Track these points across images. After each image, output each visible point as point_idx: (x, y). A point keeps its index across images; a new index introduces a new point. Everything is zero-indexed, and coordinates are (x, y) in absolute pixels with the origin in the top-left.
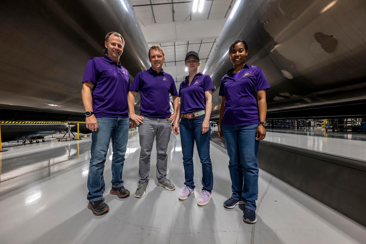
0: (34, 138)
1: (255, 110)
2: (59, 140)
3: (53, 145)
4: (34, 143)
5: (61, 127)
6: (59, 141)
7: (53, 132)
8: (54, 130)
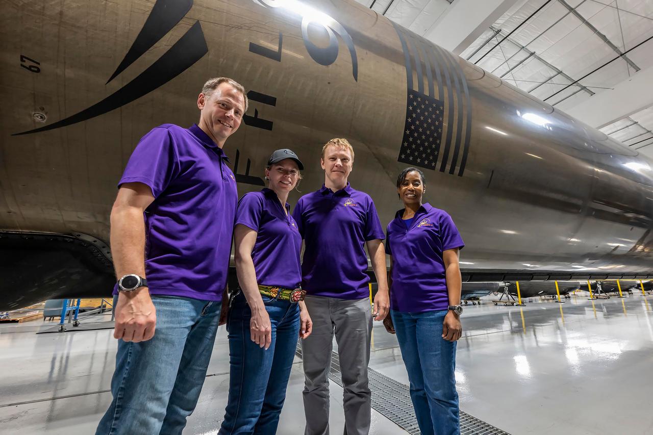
0: (470, 299)
1: (442, 284)
2: (496, 303)
3: (491, 310)
4: (470, 305)
5: (494, 287)
6: (496, 305)
7: (487, 292)
8: (488, 290)
